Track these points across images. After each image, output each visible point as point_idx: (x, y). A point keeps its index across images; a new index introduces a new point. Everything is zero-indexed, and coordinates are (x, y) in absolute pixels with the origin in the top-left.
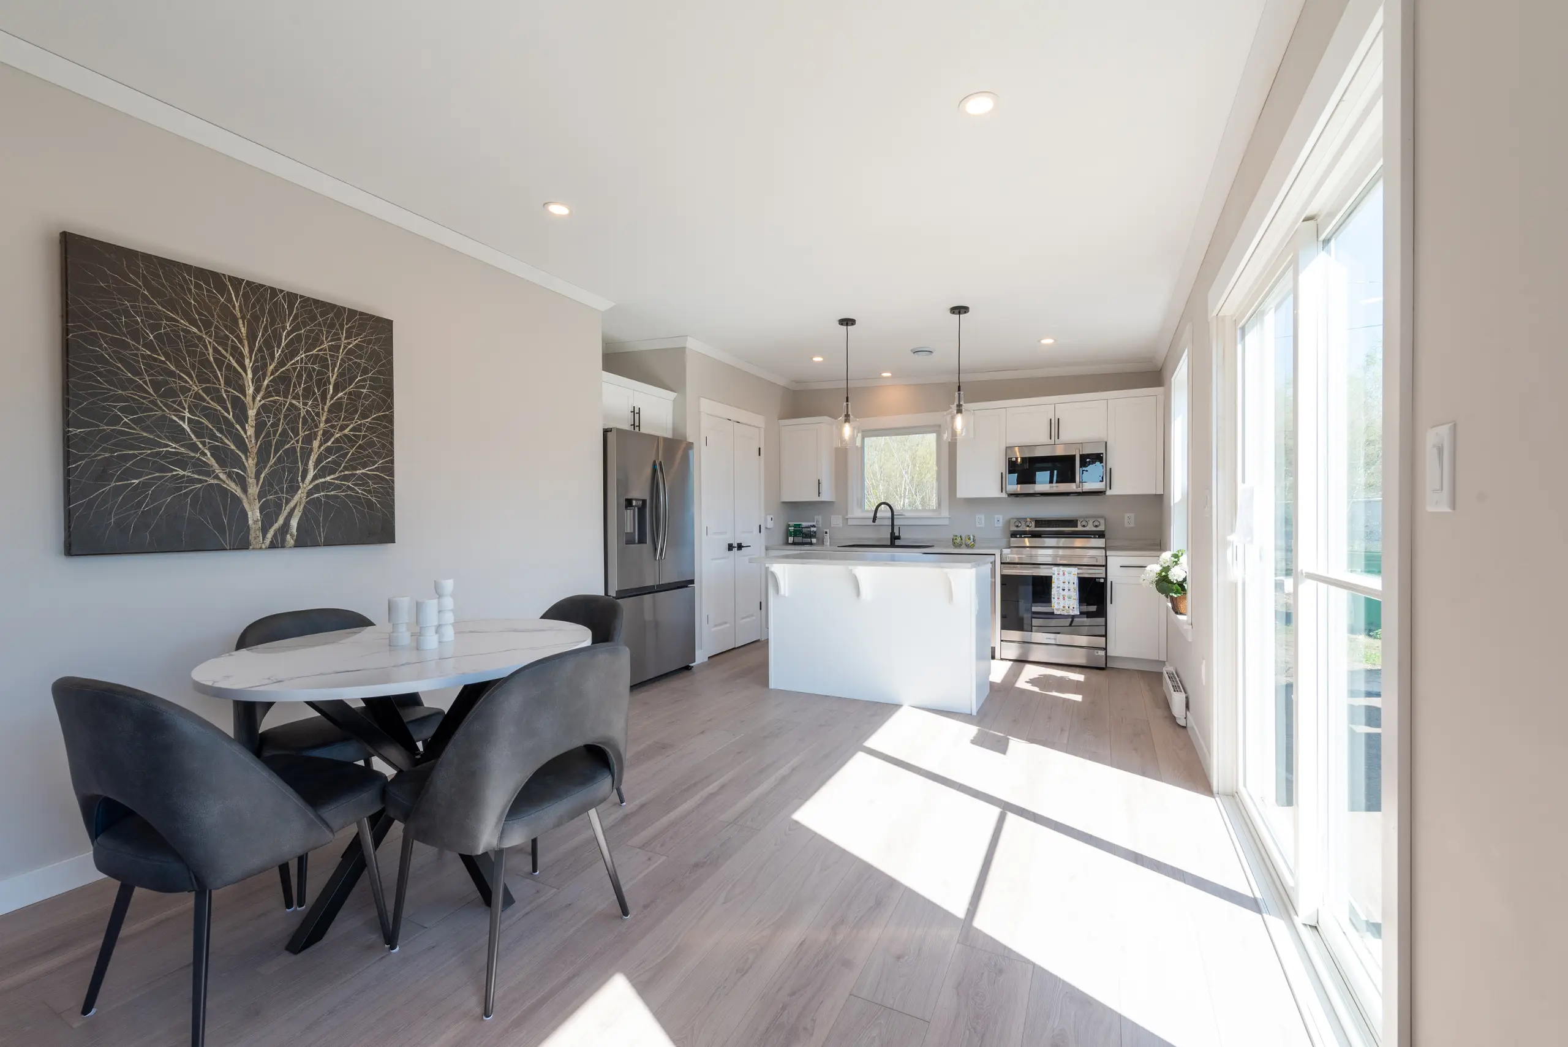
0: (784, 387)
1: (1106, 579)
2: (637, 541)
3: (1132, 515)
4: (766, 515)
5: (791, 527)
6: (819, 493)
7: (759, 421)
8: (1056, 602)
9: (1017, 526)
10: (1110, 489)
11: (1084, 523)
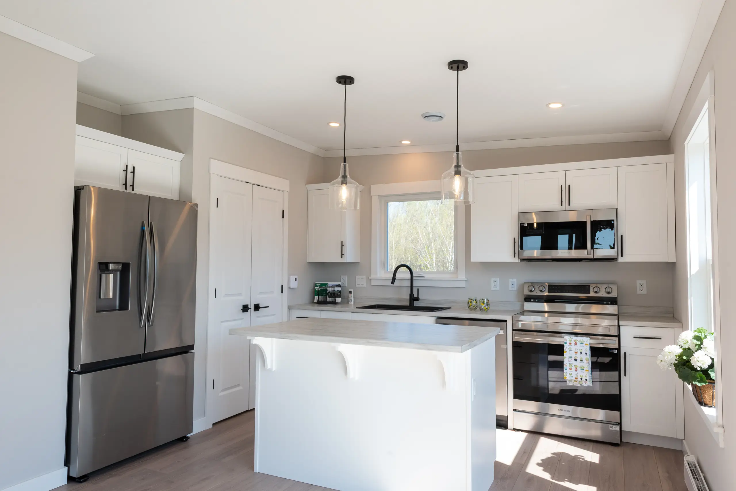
0: (313, 154)
1: (619, 350)
2: (117, 308)
3: (644, 282)
4: (289, 275)
5: (317, 286)
6: (342, 254)
7: (284, 185)
8: (568, 373)
9: (531, 291)
10: (622, 256)
11: (596, 289)
